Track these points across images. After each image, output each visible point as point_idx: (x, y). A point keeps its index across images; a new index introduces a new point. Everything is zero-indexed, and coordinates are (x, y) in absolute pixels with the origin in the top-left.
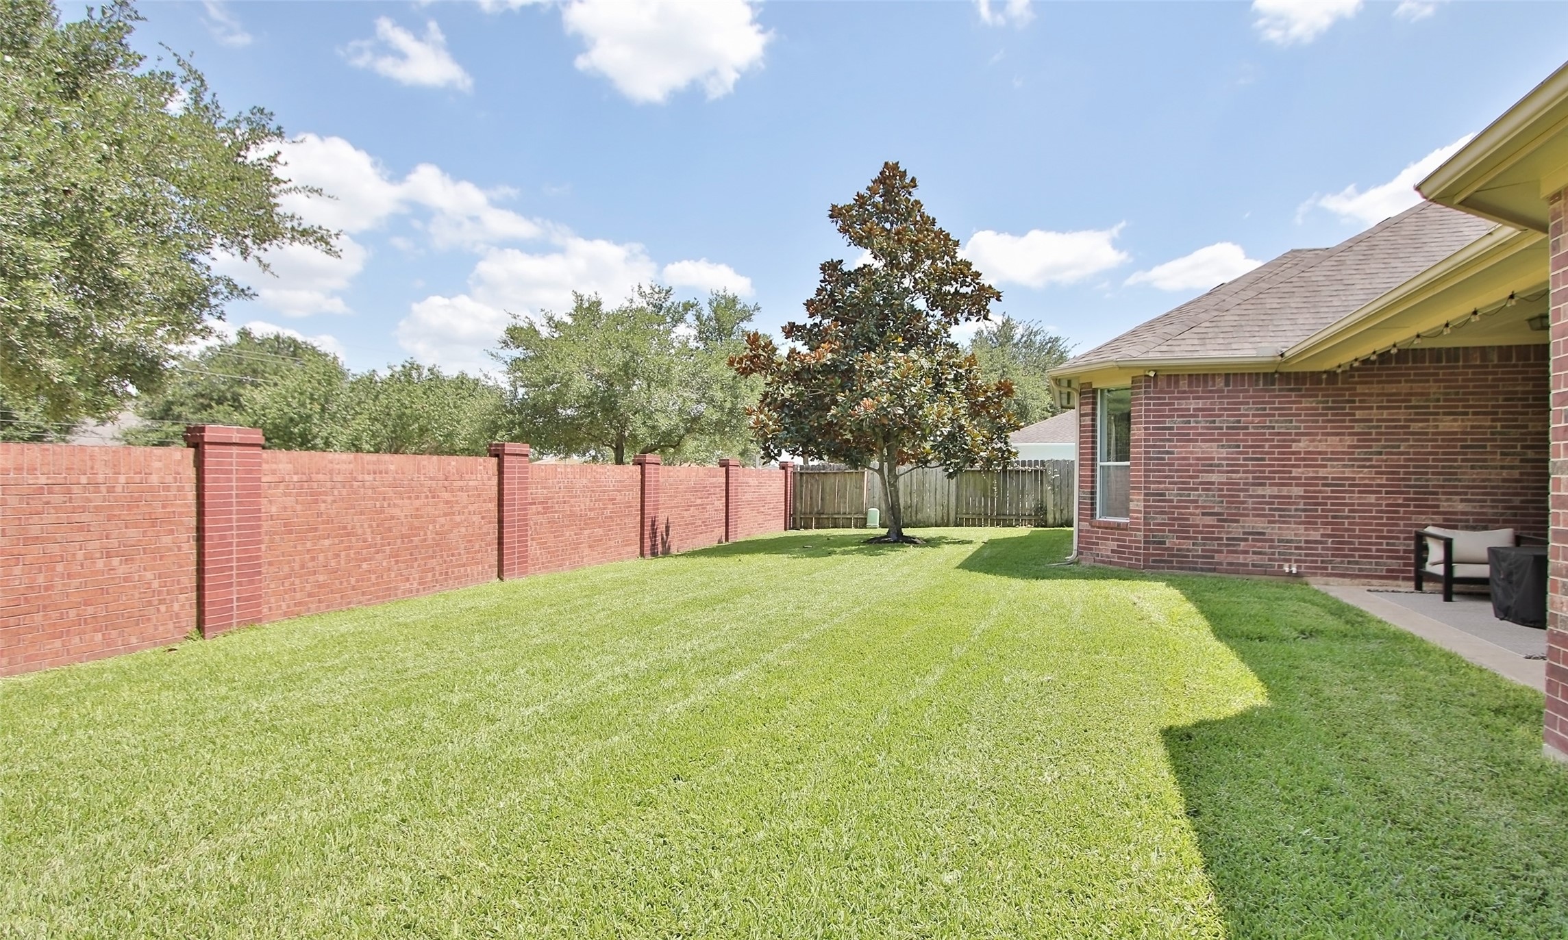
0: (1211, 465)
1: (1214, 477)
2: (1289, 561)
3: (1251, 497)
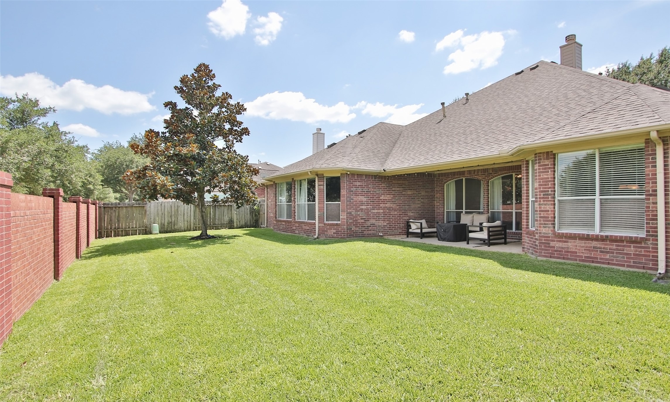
0: (362, 203)
1: (364, 207)
2: (380, 232)
3: (372, 213)
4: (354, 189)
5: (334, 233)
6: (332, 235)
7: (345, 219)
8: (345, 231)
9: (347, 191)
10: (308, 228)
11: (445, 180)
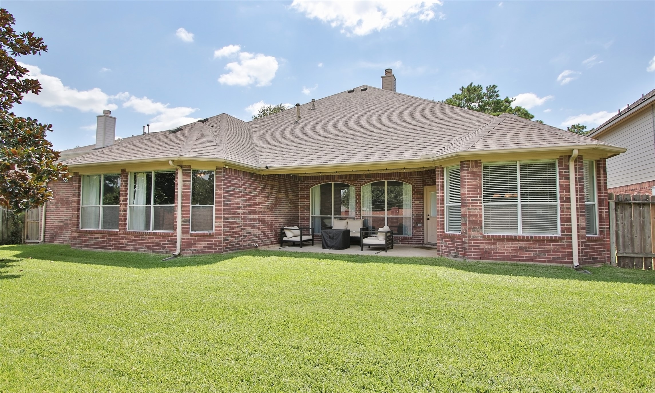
0: (239, 207)
1: (240, 212)
2: (255, 242)
3: (248, 219)
4: (231, 188)
5: (204, 247)
6: (201, 250)
7: (221, 227)
8: (221, 243)
9: (224, 190)
10: (157, 241)
11: (311, 183)
